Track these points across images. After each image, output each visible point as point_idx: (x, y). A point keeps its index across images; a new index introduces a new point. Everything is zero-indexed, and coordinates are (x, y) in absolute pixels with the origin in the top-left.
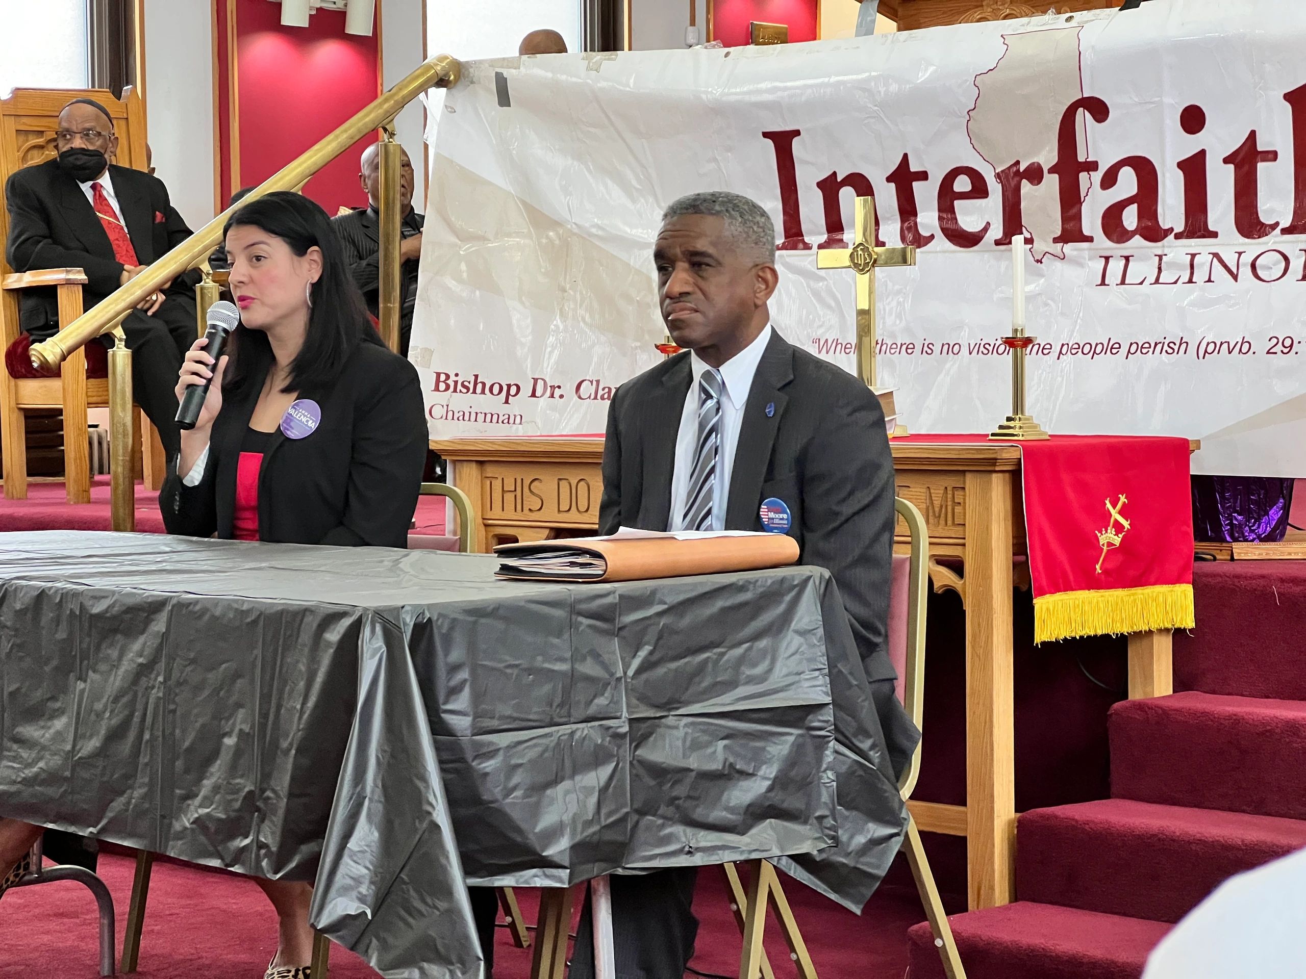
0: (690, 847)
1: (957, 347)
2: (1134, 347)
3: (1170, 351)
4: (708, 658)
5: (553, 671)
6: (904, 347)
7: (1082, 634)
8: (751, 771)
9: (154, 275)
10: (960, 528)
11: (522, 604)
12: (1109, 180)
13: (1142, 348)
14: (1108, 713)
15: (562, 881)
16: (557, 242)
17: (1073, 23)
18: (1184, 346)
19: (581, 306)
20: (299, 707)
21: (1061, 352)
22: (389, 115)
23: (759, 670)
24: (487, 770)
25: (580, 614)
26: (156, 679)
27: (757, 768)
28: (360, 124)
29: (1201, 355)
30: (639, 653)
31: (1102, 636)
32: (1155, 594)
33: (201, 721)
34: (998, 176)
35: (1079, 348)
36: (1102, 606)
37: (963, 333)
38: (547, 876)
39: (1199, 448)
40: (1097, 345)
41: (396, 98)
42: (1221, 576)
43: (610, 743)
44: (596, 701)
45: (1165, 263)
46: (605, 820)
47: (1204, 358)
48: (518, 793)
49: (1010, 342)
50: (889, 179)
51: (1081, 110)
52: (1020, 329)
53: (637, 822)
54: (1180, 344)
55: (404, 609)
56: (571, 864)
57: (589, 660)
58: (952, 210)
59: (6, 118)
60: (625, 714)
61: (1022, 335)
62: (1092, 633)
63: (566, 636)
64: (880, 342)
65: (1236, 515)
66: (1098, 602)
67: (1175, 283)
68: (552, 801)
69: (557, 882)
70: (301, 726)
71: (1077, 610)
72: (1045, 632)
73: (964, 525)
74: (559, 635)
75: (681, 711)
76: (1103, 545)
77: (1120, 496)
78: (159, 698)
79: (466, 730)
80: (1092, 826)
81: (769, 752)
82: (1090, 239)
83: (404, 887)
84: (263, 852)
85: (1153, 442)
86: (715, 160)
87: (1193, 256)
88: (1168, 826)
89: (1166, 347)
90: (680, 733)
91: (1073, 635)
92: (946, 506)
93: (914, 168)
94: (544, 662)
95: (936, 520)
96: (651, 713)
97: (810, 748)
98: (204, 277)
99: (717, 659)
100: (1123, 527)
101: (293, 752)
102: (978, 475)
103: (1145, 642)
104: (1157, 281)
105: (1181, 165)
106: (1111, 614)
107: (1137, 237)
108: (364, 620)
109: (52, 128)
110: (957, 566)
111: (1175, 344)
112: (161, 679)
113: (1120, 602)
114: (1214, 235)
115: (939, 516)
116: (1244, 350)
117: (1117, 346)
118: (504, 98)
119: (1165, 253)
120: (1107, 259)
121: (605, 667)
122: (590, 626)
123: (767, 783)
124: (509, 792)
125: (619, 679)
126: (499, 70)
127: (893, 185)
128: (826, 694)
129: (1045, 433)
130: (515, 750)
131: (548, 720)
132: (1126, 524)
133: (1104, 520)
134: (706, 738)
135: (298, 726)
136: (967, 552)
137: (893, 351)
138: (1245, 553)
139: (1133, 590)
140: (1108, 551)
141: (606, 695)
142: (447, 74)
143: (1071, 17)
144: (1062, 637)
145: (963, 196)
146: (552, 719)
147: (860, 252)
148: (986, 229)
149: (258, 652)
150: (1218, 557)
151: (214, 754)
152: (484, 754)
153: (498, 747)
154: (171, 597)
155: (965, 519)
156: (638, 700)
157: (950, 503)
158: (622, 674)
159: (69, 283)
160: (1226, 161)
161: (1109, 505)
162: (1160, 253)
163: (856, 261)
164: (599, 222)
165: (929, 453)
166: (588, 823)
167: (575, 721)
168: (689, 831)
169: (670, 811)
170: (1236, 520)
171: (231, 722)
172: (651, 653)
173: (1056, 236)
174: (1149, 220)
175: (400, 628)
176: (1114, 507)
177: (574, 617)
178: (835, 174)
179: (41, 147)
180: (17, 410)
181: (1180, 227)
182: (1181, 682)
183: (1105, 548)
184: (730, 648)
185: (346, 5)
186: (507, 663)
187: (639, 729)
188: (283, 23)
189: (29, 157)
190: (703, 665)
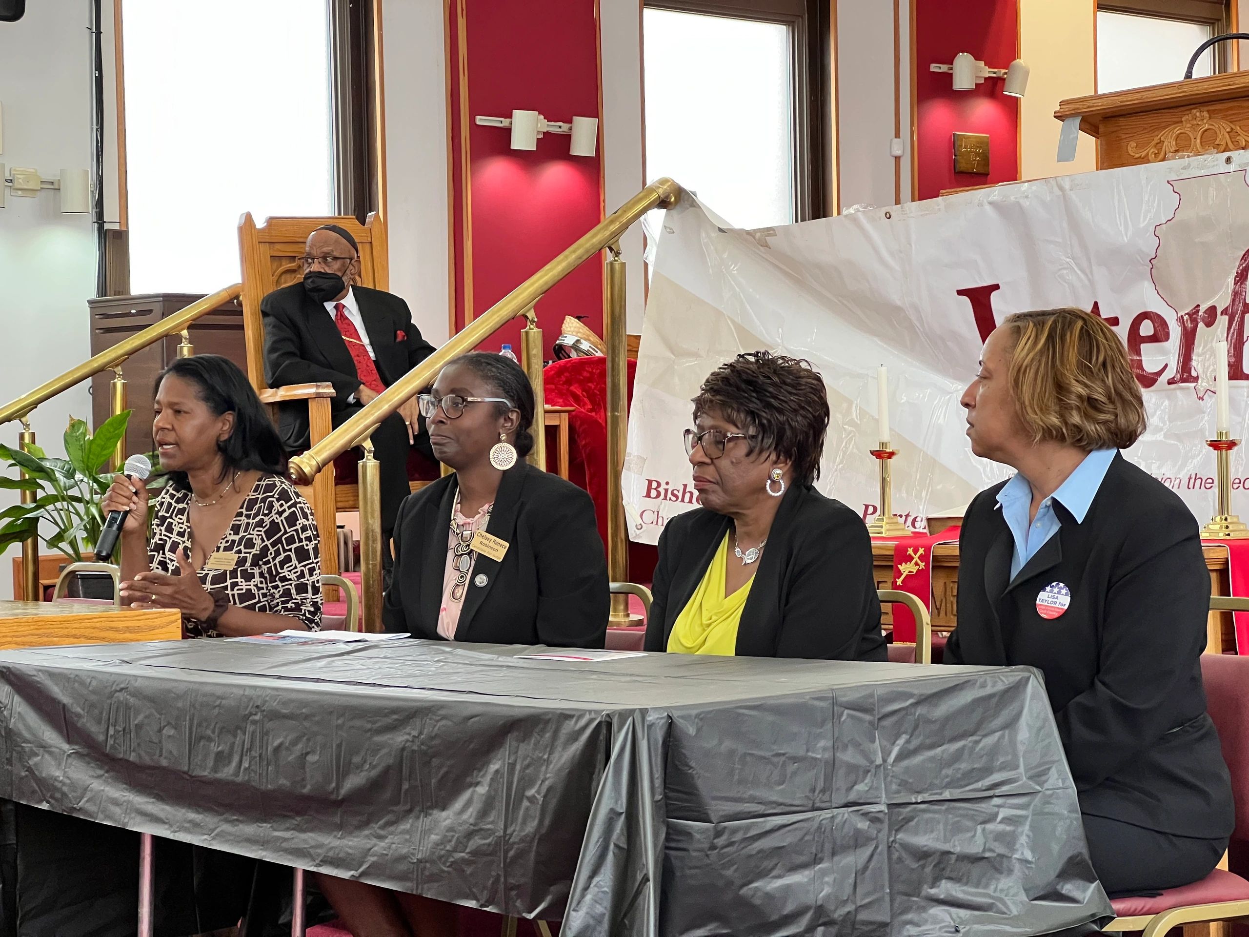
4: (964, 746)
5: (815, 759)
17: (1234, 166)
22: (614, 235)
25: (843, 706)
28: (588, 245)
30: (898, 742)
34: (1179, 320)
41: (619, 221)
43: (870, 826)
44: (857, 787)
46: (862, 899)
52: (1224, 432)
57: (851, 749)
58: (1138, 352)
59: (261, 245)
60: (884, 799)
61: (1226, 437)
63: (829, 725)
74: (822, 725)
90: (939, 817)
94: (807, 751)
96: (911, 798)
99: (972, 746)
121: (865, 755)
122: (852, 717)
125: (878, 767)
130: (778, 833)
131: (810, 805)
134: (966, 823)
141: (866, 781)
142: (668, 197)
143: (1230, 158)
146: (814, 803)
148: (1163, 370)
156: (898, 786)
158: (881, 762)
159: (319, 396)
166: (842, 903)
167: (837, 806)
168: (954, 911)
169: (933, 892)
172: (908, 742)
177: (836, 709)
179: (292, 271)
184: (985, 736)
185: (570, 129)
186: (774, 752)
187: (899, 814)
188: (512, 147)
189: (283, 281)
190: (960, 751)
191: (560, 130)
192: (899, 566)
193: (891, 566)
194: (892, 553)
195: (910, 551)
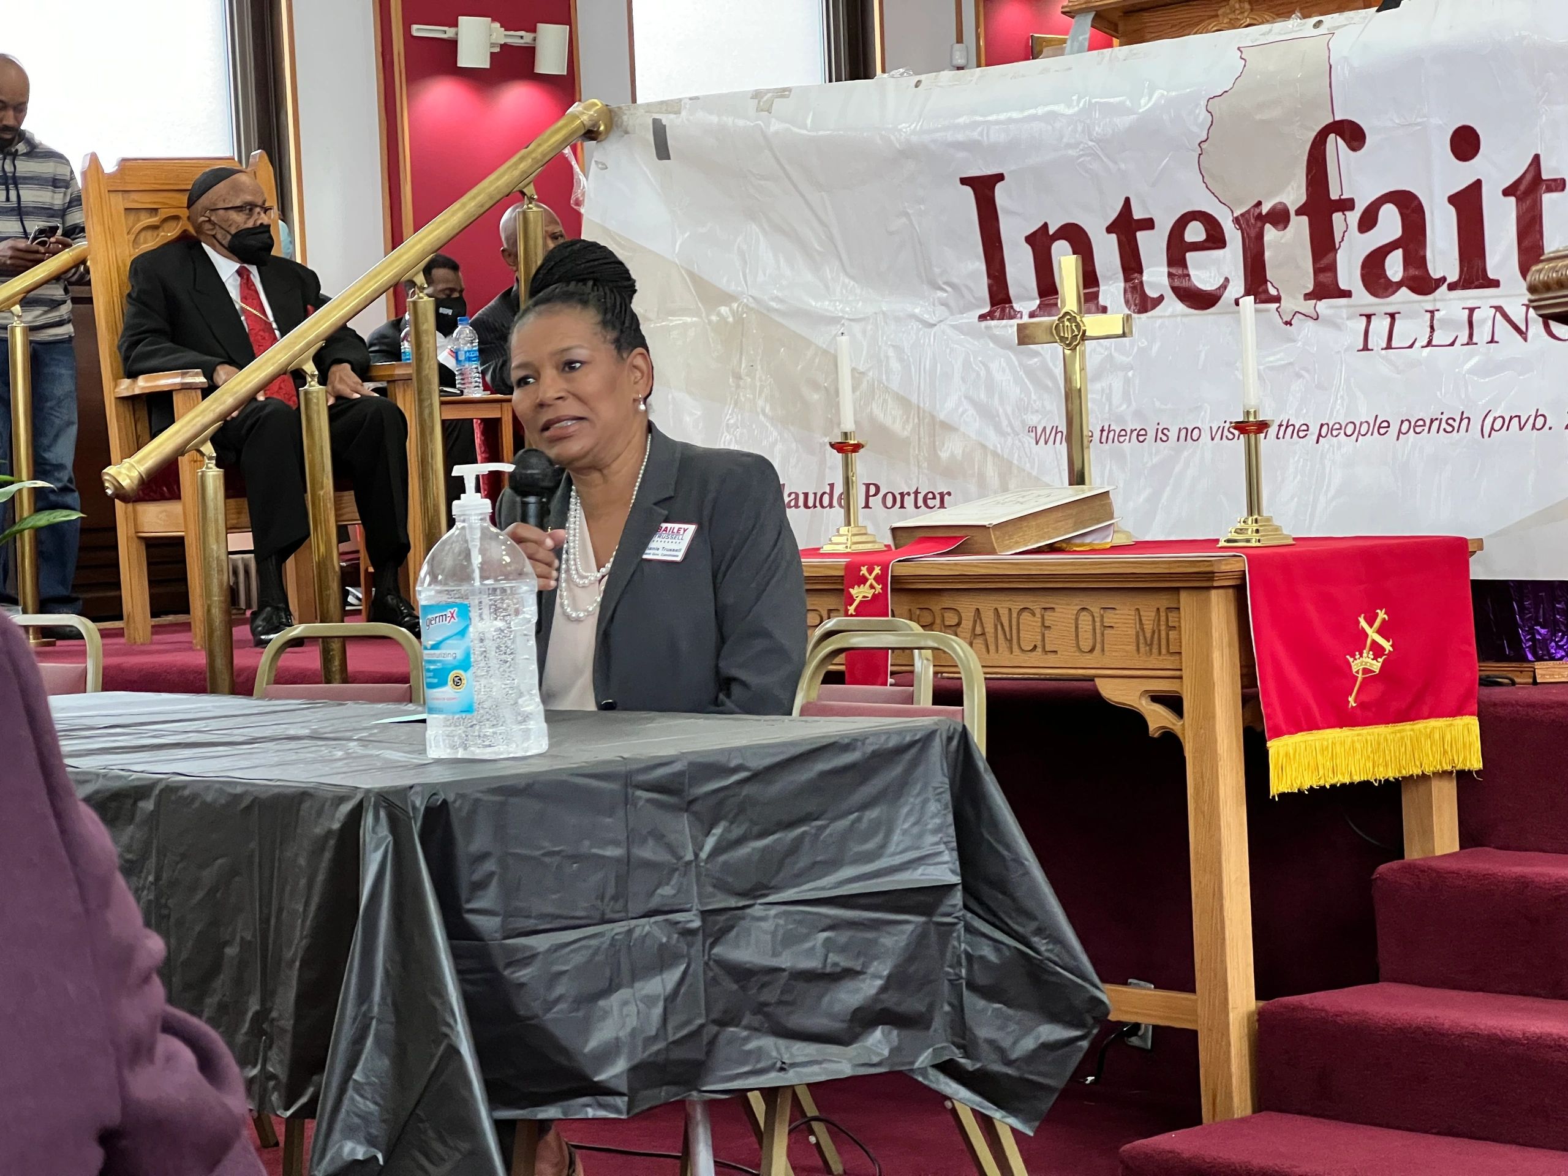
0: (784, 1063)
1: (1196, 432)
2: (1406, 425)
3: (1449, 429)
4: (804, 833)
5: (603, 857)
6: (1135, 433)
7: (1333, 782)
8: (859, 968)
9: (248, 380)
10: (1177, 657)
11: (564, 777)
12: (1368, 221)
13: (1417, 426)
14: (1374, 877)
15: (617, 1110)
16: (731, 319)
17: (1322, 29)
18: (1465, 421)
19: (760, 395)
20: (301, 910)
21: (1320, 435)
22: (525, 176)
23: (870, 845)
24: (523, 980)
25: (639, 787)
26: (146, 878)
27: (865, 965)
28: (492, 189)
29: (1486, 433)
30: (714, 831)
31: (1360, 783)
32: (1428, 730)
33: (198, 929)
34: (1236, 220)
35: (1340, 429)
36: (1358, 745)
37: (1203, 413)
38: (602, 1106)
39: (1482, 549)
40: (1361, 424)
41: (534, 155)
42: (1513, 705)
43: (678, 941)
44: (659, 891)
45: (1438, 320)
46: (674, 1034)
47: (1489, 436)
48: (562, 1006)
49: (1241, 427)
50: (1109, 230)
51: (1332, 136)
52: (1252, 411)
53: (716, 1036)
54: (1461, 420)
55: (413, 791)
56: (630, 1088)
57: (651, 842)
58: (1183, 264)
59: (112, 195)
60: (696, 906)
61: (1255, 418)
62: (1347, 781)
63: (621, 813)
64: (1106, 428)
65: (1538, 628)
66: (1353, 742)
67: (1452, 344)
68: (606, 1014)
69: (612, 1112)
70: (305, 933)
71: (1326, 753)
72: (1284, 781)
73: (1180, 653)
74: (611, 813)
75: (771, 899)
76: (1357, 672)
77: (1378, 611)
78: (150, 901)
79: (496, 932)
80: (1345, 1017)
81: (884, 945)
82: (1347, 294)
83: (421, 1125)
84: (272, 1083)
85: (1423, 543)
86: (907, 215)
87: (1472, 310)
88: (1436, 1017)
89: (1444, 425)
90: (766, 925)
91: (1322, 783)
92: (1159, 631)
93: (1138, 214)
94: (591, 847)
95: (1148, 648)
96: (733, 902)
97: (933, 937)
98: (309, 379)
99: (816, 834)
100: (1383, 649)
101: (297, 964)
102: (1194, 593)
103: (1422, 788)
104: (1429, 343)
105: (1453, 200)
106: (1372, 756)
107: (1404, 290)
108: (365, 804)
109: (167, 204)
110: (1174, 703)
111: (1454, 420)
112: (151, 878)
113: (1382, 740)
114: (1495, 284)
115: (1151, 644)
116: (1538, 426)
117: (1385, 424)
118: (662, 151)
119: (1437, 308)
120: (1369, 317)
121: (671, 849)
122: (648, 801)
123: (879, 983)
124: (549, 1006)
125: (689, 863)
126: (657, 116)
127: (1114, 236)
128: (953, 872)
129: (1287, 537)
130: (558, 954)
131: (597, 915)
132: (1387, 646)
133: (1358, 641)
134: (804, 931)
135: (302, 932)
136: (1185, 687)
137: (1121, 439)
138: (1550, 675)
139: (1400, 727)
140: (1364, 679)
141: (673, 882)
142: (596, 124)
143: (1320, 22)
144: (1306, 786)
145: (1196, 247)
146: (603, 914)
147: (1067, 323)
148: (1224, 287)
149: (253, 845)
150: (1517, 680)
151: (215, 968)
152: (518, 961)
153: (534, 952)
154: (161, 780)
155: (1181, 646)
156: (714, 886)
157: (1163, 628)
158: (692, 857)
159: (187, 387)
160: (1506, 192)
161: (1363, 623)
162: (1431, 308)
163: (1062, 335)
164: (780, 294)
165: (1135, 568)
166: (650, 1040)
167: (633, 916)
168: (782, 1043)
169: (756, 1021)
170: (1540, 634)
171: (230, 929)
172: (727, 830)
173: (1308, 291)
174: (1417, 268)
175: (407, 812)
176: (1371, 626)
177: (630, 791)
178: (1046, 225)
179: (154, 227)
180: (136, 539)
181: (1453, 276)
182: (1469, 837)
183: (1360, 676)
184: (834, 819)
185: (535, 39)
186: (545, 850)
187: (715, 923)
188: (460, 64)
189: (142, 240)
190: (798, 841)
191: (522, 41)
192: (851, 590)
193: (842, 590)
194: (842, 573)
195: (864, 571)
